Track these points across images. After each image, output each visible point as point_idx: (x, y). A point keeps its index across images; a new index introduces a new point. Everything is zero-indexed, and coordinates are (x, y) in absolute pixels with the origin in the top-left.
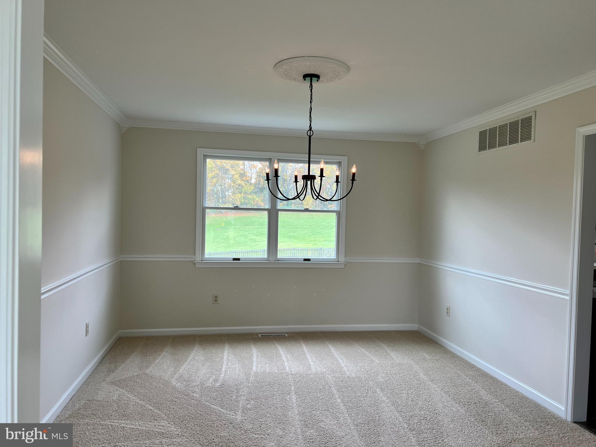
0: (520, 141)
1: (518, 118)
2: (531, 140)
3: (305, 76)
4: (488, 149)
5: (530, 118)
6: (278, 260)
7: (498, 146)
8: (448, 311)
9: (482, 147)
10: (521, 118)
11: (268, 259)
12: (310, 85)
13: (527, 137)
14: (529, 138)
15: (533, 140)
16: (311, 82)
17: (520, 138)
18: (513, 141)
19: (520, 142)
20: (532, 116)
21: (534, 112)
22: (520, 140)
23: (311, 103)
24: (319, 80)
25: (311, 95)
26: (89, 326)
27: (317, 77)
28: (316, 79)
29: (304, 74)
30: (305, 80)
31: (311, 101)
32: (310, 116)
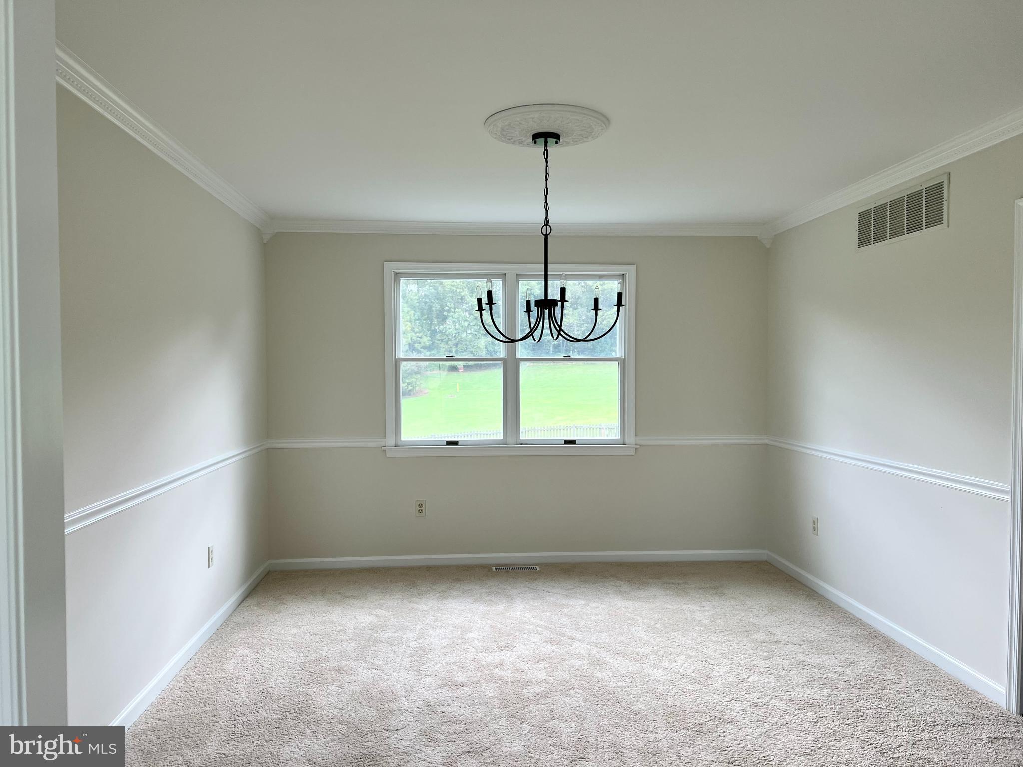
0: (924, 227)
1: (921, 186)
2: (943, 223)
3: (536, 137)
4: (872, 242)
5: (939, 187)
6: (521, 443)
7: (890, 236)
8: (815, 526)
9: (863, 241)
10: (926, 187)
11: (503, 443)
12: (545, 150)
13: (935, 219)
14: (939, 221)
15: (946, 225)
16: (546, 146)
17: (924, 222)
18: (913, 226)
19: (926, 228)
20: (943, 182)
21: (947, 174)
22: (924, 224)
23: (546, 180)
24: (559, 141)
25: (547, 166)
26: (214, 551)
27: (556, 136)
28: (555, 140)
29: (534, 133)
30: (536, 143)
31: (546, 176)
32: (546, 202)
